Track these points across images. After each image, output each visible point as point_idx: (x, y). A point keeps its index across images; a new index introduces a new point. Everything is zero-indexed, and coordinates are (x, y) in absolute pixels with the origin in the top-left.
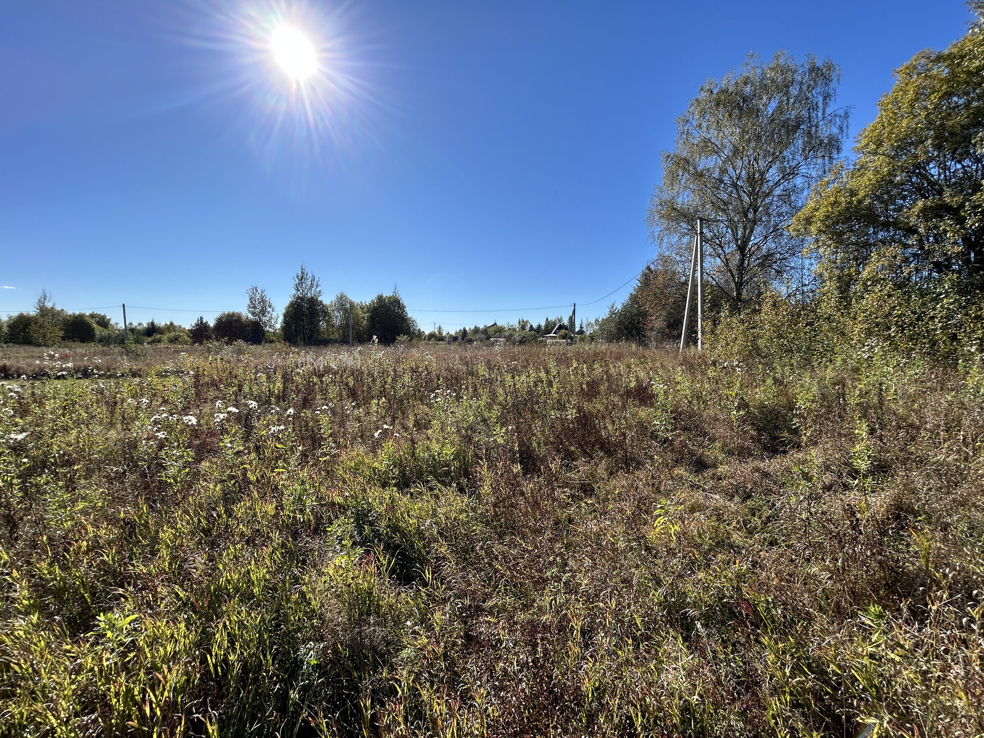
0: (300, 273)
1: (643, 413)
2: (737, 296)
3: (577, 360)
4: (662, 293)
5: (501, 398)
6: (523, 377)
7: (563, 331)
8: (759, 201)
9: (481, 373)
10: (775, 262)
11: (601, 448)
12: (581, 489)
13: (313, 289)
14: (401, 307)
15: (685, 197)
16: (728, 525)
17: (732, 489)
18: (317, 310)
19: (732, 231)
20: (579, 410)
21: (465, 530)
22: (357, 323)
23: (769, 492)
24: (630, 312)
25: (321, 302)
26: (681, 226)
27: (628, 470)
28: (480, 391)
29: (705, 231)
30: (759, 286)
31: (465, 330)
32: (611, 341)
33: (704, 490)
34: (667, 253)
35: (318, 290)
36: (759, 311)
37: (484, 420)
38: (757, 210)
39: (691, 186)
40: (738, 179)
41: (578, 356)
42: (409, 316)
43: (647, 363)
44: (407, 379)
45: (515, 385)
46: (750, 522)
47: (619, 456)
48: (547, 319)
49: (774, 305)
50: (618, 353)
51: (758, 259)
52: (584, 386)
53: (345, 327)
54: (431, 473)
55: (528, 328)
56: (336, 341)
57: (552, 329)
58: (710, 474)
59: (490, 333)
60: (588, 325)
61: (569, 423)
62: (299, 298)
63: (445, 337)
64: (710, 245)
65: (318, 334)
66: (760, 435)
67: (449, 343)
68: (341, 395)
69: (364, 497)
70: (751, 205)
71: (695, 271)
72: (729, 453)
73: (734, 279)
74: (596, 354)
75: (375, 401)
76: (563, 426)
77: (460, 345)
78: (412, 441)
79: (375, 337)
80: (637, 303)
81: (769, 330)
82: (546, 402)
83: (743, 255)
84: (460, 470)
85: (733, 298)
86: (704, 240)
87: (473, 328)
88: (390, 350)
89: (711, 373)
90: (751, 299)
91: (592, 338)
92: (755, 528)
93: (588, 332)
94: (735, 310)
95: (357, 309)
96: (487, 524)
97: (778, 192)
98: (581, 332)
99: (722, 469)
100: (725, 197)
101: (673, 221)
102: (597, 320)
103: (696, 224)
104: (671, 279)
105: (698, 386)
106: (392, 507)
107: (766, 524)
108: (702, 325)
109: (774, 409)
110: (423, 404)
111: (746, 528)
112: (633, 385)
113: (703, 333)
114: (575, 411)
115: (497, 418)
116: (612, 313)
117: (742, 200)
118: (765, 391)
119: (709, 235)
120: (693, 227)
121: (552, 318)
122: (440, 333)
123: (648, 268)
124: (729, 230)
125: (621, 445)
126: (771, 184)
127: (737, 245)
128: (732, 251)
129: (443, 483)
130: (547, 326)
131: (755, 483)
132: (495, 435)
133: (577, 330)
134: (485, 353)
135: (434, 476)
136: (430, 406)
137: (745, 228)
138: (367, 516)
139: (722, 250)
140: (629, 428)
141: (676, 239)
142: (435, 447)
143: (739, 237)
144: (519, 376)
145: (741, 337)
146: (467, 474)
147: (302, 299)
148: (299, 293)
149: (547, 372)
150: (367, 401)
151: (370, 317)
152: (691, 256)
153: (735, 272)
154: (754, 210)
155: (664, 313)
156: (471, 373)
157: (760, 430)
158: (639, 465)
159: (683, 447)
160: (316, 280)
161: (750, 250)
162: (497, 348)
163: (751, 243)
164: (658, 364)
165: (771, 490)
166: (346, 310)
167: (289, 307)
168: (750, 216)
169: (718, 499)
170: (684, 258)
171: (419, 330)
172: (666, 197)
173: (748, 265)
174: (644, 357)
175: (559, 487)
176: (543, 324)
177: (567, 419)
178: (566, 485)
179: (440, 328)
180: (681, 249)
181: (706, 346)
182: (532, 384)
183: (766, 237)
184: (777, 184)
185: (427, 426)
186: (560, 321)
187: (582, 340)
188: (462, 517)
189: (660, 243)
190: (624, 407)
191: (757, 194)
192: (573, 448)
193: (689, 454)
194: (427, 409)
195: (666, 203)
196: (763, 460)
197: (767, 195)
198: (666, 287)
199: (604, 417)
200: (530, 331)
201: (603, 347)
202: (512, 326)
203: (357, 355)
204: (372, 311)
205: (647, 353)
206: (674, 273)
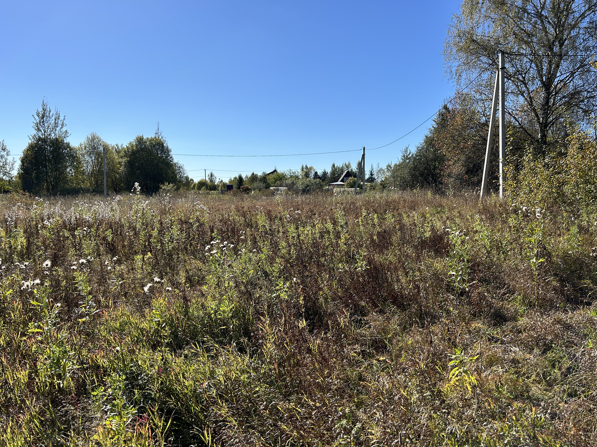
0: (40, 109)
1: (438, 264)
2: (542, 138)
3: (367, 209)
4: (460, 135)
5: (284, 251)
6: (309, 228)
7: (351, 179)
8: (566, 33)
9: (260, 223)
10: (583, 101)
11: (394, 303)
12: (372, 346)
13: (58, 129)
14: (166, 151)
15: (486, 27)
16: (528, 378)
17: (532, 341)
18: (63, 154)
19: (537, 66)
20: (370, 262)
21: (247, 392)
22: (113, 170)
23: (570, 344)
24: (425, 157)
25: (68, 144)
26: (480, 60)
27: (423, 324)
28: (260, 244)
29: (507, 66)
30: (565, 127)
31: (240, 178)
32: (404, 189)
33: (503, 343)
34: (466, 91)
35: (64, 129)
36: (565, 154)
37: (266, 274)
38: (563, 44)
39: (492, 15)
40: (543, 8)
41: (368, 204)
42: (175, 161)
43: (444, 212)
44: (175, 231)
45: (299, 236)
46: (550, 375)
47: (414, 310)
48: (334, 166)
49: (581, 148)
50: (412, 202)
51: (564, 97)
52: (375, 237)
53: (97, 174)
54: (207, 332)
55: (312, 175)
56: (86, 191)
57: (339, 176)
58: (509, 327)
59: (269, 182)
60: (379, 171)
61: (359, 277)
62: (40, 139)
63: (218, 186)
64: (513, 81)
65: (65, 183)
66: (563, 286)
67: (222, 192)
68: (98, 250)
69: (132, 360)
70: (556, 37)
71: (496, 110)
72: (531, 306)
73: (539, 119)
74: (388, 204)
75: (139, 257)
76: (353, 279)
77: (235, 195)
78: (185, 298)
79: (137, 184)
80: (434, 146)
81: (575, 175)
82: (333, 255)
83: (548, 93)
84: (239, 329)
85: (538, 141)
86: (506, 76)
87: (249, 175)
88: (154, 199)
89: (512, 221)
90: (557, 142)
91: (384, 186)
92: (555, 380)
93: (379, 179)
94: (539, 153)
95: (111, 152)
96: (271, 384)
97: (584, 24)
98: (371, 179)
99: (522, 322)
100: (528, 27)
101: (472, 54)
102: (389, 166)
103: (498, 58)
104: (471, 120)
105: (498, 234)
106: (165, 369)
107: (566, 376)
108: (503, 171)
109: (578, 259)
110: (196, 258)
111: (546, 381)
112: (428, 235)
113: (504, 179)
114: (365, 263)
115: (281, 272)
116: (405, 158)
117: (547, 32)
118: (568, 240)
119: (511, 70)
120: (494, 62)
121: (339, 164)
122: (211, 181)
123: (445, 107)
124: (533, 65)
125: (414, 298)
126: (577, 15)
127: (542, 81)
128: (537, 89)
129: (221, 343)
130: (333, 173)
131: (557, 336)
132: (277, 290)
133: (367, 176)
134: (264, 203)
135: (210, 336)
136: (204, 260)
137: (550, 63)
138: (137, 380)
139: (526, 87)
140: (424, 279)
141: (475, 75)
142: (212, 305)
143: (544, 72)
144: (304, 227)
145: (546, 183)
146: (247, 333)
147: (44, 141)
148: (40, 134)
149: (335, 223)
150: (129, 257)
151: (129, 162)
152: (492, 94)
153: (539, 112)
154: (559, 43)
155: (463, 158)
156: (249, 225)
157: (563, 281)
158: (434, 319)
159: (480, 300)
160: (62, 118)
161: (556, 87)
162: (277, 197)
163: (556, 80)
164: (455, 213)
165: (573, 342)
166: (98, 154)
167: (28, 150)
168: (556, 49)
169: (516, 351)
170: (484, 96)
171: (187, 178)
172: (465, 27)
173: (553, 105)
174: (441, 206)
175: (349, 344)
176: (329, 170)
177: (357, 273)
178: (357, 341)
179: (212, 176)
180: (481, 85)
181: (508, 193)
182: (318, 236)
183: (572, 74)
184: (583, 16)
185: (202, 281)
186: (348, 167)
187: (373, 188)
188: (244, 377)
189: (458, 79)
190: (418, 257)
191: (563, 26)
192: (363, 303)
193: (487, 306)
194: (200, 264)
195: (464, 34)
196: (565, 311)
197: (573, 27)
198: (464, 128)
199: (396, 269)
200: (314, 178)
201: (395, 195)
202: (294, 173)
203: (115, 206)
204: (130, 156)
205: (444, 201)
206: (474, 113)
